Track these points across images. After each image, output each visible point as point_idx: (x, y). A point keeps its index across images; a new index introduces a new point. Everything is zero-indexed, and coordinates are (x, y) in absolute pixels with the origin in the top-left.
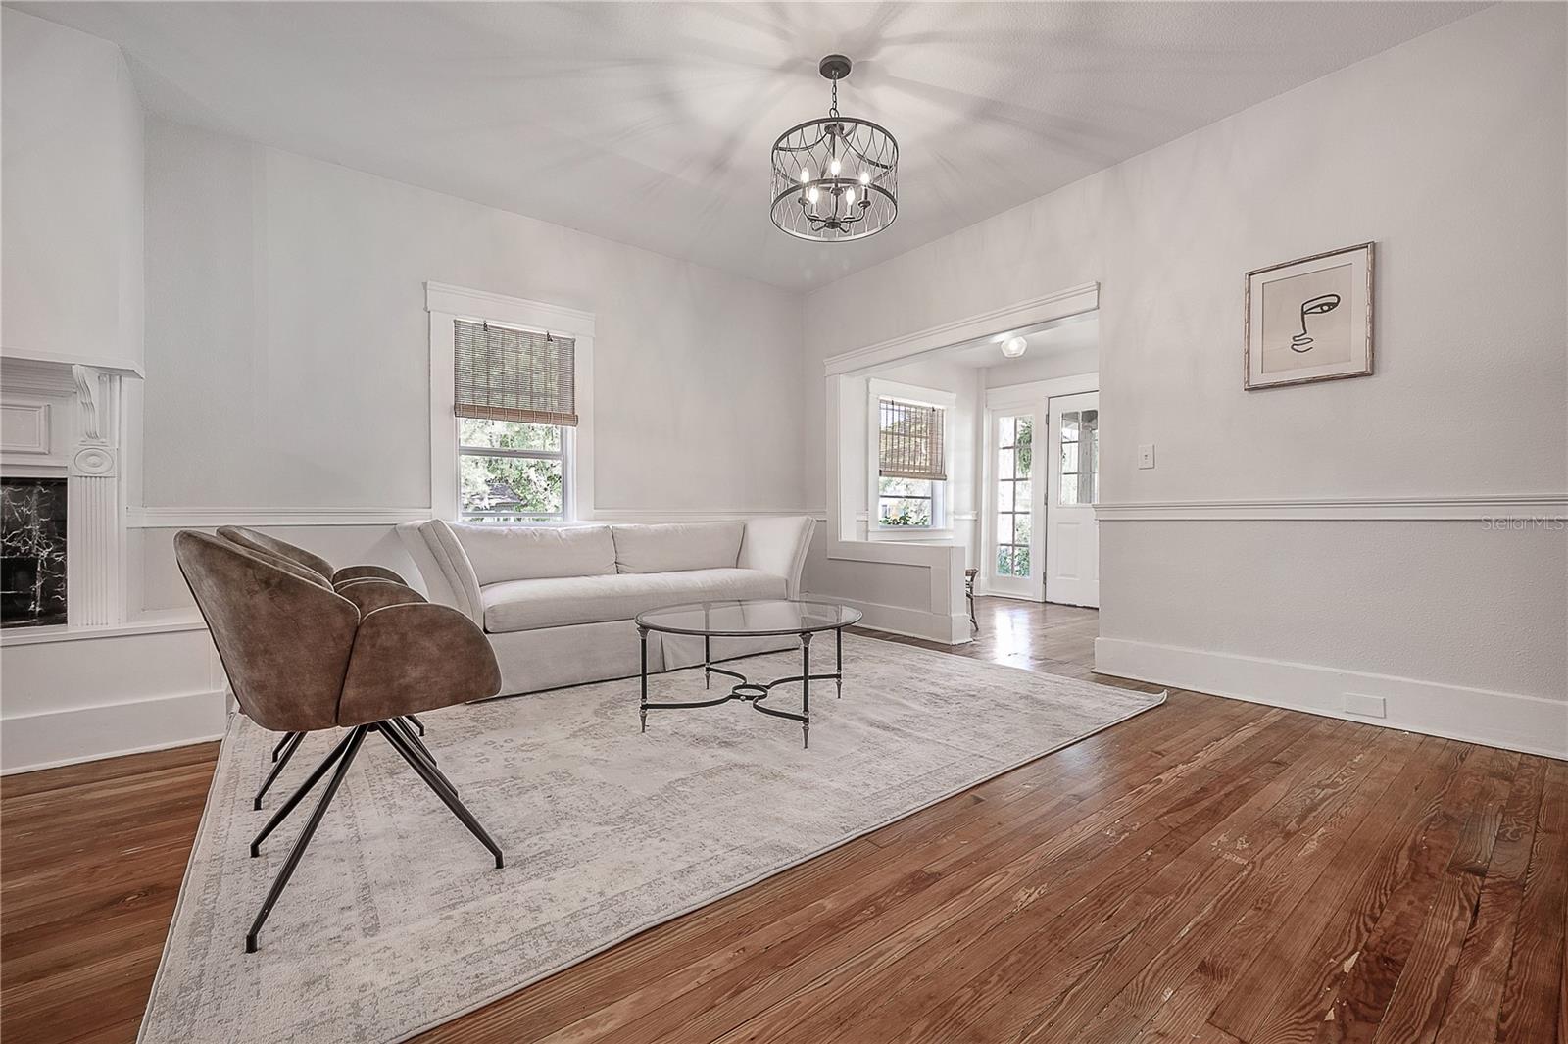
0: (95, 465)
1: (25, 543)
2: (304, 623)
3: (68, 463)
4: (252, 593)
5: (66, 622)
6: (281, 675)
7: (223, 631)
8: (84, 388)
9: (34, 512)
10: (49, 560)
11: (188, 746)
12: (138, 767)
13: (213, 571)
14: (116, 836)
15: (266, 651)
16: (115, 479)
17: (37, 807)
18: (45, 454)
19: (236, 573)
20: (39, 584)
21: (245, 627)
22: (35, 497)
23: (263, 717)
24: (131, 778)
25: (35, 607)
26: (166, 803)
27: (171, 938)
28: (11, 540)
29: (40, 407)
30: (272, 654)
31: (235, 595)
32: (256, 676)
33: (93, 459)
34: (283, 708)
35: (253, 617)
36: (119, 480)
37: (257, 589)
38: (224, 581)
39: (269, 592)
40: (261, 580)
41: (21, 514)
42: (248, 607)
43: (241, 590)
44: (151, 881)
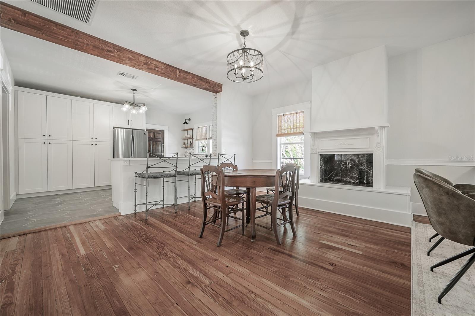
0: (379, 150)
1: (363, 167)
2: (461, 209)
3: (373, 150)
4: (441, 195)
5: (372, 187)
6: (451, 222)
7: (429, 204)
8: (377, 132)
9: (365, 161)
10: (368, 171)
11: (401, 226)
12: (390, 227)
13: (428, 187)
14: (390, 245)
15: (445, 214)
16: (383, 154)
17: (371, 229)
18: (369, 148)
19: (436, 189)
20: (366, 177)
21: (438, 204)
22: (365, 157)
23: (442, 233)
24: (390, 230)
25: (365, 182)
26: (399, 241)
27: (412, 281)
28: (361, 167)
29: (368, 138)
30: (447, 215)
31: (435, 195)
32: (441, 220)
33: (378, 149)
34: (451, 233)
35: (441, 202)
36: (384, 154)
37: (444, 194)
38: (432, 190)
39: (448, 196)
40: (445, 192)
41: (363, 161)
42: (440, 199)
43: (437, 194)
44: (403, 262)
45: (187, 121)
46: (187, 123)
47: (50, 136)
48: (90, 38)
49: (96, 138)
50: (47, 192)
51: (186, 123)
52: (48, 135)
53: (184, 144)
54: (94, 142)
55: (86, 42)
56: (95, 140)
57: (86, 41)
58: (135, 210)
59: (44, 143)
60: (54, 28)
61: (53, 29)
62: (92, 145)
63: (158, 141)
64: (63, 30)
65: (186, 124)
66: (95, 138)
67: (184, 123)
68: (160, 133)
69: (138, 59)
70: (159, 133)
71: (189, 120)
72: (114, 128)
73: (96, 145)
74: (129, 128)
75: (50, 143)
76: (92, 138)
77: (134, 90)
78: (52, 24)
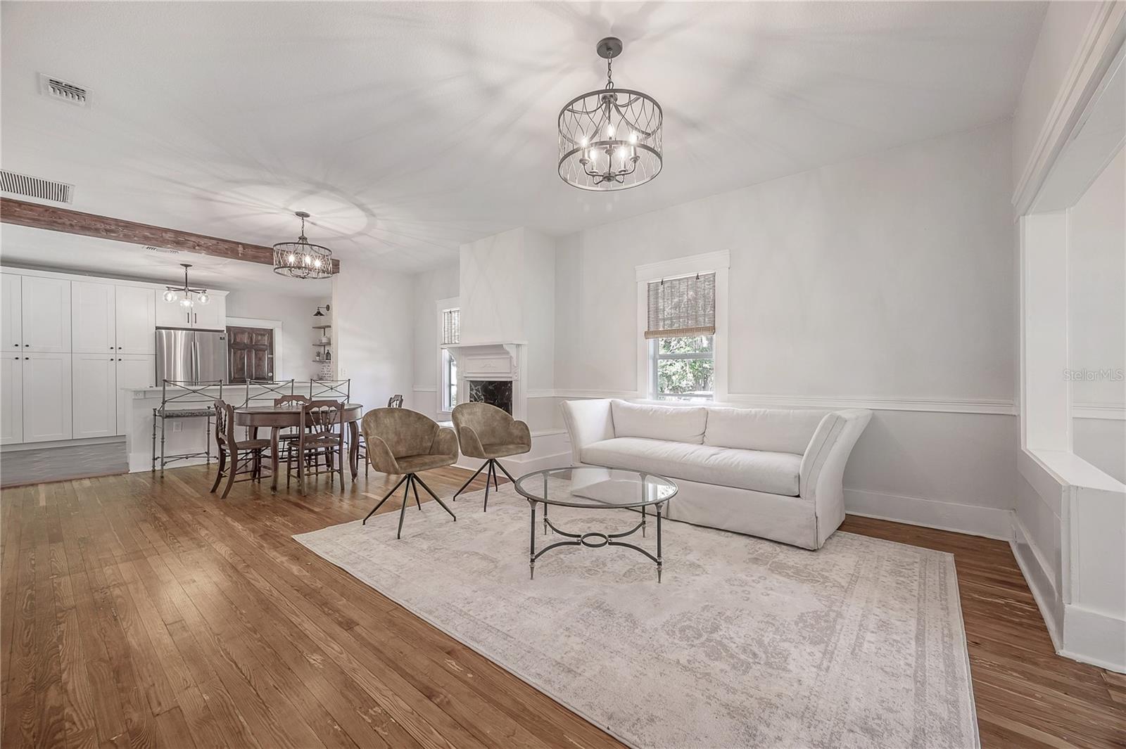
3: (512, 376)
8: (508, 352)
18: (510, 373)
36: (521, 382)
45: (323, 311)
46: (321, 315)
47: (27, 346)
48: (76, 216)
49: (120, 348)
50: (21, 444)
51: (319, 314)
52: (24, 345)
53: (318, 354)
54: (116, 354)
55: (68, 223)
56: (118, 351)
57: (69, 220)
58: (154, 466)
59: (17, 358)
60: (18, 209)
61: (16, 211)
62: (112, 360)
63: (260, 350)
64: (31, 210)
65: (319, 317)
66: (118, 348)
67: (316, 315)
68: (264, 335)
69: (162, 236)
70: (261, 335)
71: (328, 308)
72: (157, 328)
73: (120, 360)
74: (190, 327)
75: (27, 359)
76: (112, 348)
77: (186, 266)
78: (14, 204)
